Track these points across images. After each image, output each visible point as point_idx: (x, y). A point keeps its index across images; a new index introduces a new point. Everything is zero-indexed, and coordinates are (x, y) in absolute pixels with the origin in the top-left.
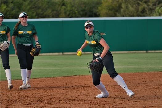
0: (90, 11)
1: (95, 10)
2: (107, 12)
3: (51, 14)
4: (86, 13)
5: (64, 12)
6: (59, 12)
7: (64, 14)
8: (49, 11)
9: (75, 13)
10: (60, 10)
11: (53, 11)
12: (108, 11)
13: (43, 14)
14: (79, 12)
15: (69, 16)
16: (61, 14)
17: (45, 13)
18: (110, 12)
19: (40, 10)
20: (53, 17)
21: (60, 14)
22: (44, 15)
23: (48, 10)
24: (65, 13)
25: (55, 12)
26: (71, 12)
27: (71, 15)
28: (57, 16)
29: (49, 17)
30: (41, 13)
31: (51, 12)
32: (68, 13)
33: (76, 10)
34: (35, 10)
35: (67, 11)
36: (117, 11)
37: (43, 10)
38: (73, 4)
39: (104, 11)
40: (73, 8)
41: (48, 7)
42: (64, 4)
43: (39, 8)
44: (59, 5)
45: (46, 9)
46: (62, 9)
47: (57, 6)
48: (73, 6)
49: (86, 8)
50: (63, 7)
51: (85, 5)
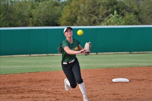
0: (53, 22)
1: (56, 21)
2: (66, 22)
3: (21, 24)
4: (49, 23)
5: (31, 22)
7: (31, 24)
8: (20, 22)
9: (41, 23)
10: (28, 21)
11: (22, 22)
14: (43, 22)
15: (35, 26)
17: (16, 24)
18: (68, 22)
20: (23, 26)
21: (28, 24)
22: (15, 25)
23: (19, 21)
24: (33, 23)
25: (24, 23)
26: (37, 22)
27: (37, 24)
28: (26, 25)
29: (19, 26)
30: (14, 23)
31: (21, 23)
32: (35, 23)
34: (8, 21)
36: (74, 22)
37: (14, 21)
38: (38, 17)
39: (64, 22)
40: (39, 19)
41: (18, 19)
42: (31, 17)
43: (11, 20)
44: (28, 17)
45: (17, 21)
46: (30, 21)
47: (26, 18)
48: (39, 18)
49: (50, 20)
50: (31, 19)
51: (48, 17)
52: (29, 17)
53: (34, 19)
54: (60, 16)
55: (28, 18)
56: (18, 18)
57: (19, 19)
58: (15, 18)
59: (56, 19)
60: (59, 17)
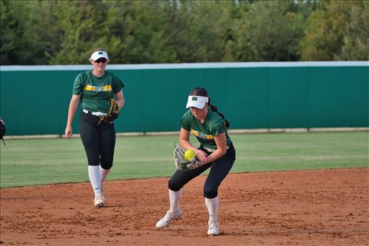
0: (282, 51)
1: (291, 49)
2: (315, 51)
3: (206, 56)
4: (274, 54)
5: (230, 51)
6: (222, 52)
7: (231, 56)
8: (202, 50)
9: (253, 54)
10: (224, 48)
11: (209, 49)
12: (318, 50)
13: (189, 55)
14: (260, 51)
15: (240, 59)
16: (226, 56)
17: (194, 55)
18: (320, 51)
19: (186, 49)
20: (210, 61)
21: (223, 55)
22: (192, 58)
23: (200, 48)
24: (234, 53)
25: (213, 52)
26: (245, 51)
27: (244, 57)
28: (218, 60)
29: (201, 61)
30: (188, 53)
31: (207, 52)
32: (238, 53)
33: (255, 48)
34: (174, 48)
35: (238, 50)
36: (334, 50)
37: (190, 47)
38: (248, 37)
39: (309, 50)
40: (249, 44)
41: (199, 43)
42: (230, 37)
43: (183, 45)
44: (222, 38)
45: (197, 47)
46: (227, 47)
47: (218, 40)
48: (249, 40)
49: (274, 46)
50: (230, 42)
51: (272, 39)
52: (226, 37)
53: (237, 42)
54: (299, 35)
55: (223, 42)
56: (198, 40)
57: (201, 43)
58: (192, 39)
59: (289, 43)
60: (297, 40)
